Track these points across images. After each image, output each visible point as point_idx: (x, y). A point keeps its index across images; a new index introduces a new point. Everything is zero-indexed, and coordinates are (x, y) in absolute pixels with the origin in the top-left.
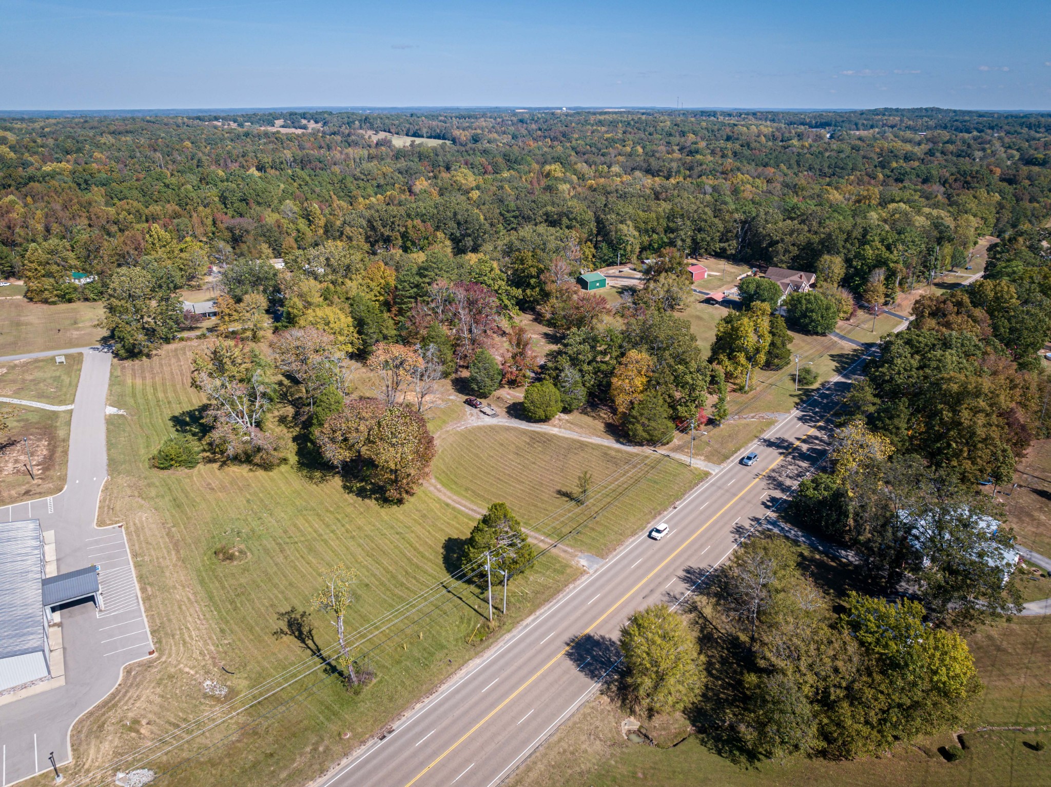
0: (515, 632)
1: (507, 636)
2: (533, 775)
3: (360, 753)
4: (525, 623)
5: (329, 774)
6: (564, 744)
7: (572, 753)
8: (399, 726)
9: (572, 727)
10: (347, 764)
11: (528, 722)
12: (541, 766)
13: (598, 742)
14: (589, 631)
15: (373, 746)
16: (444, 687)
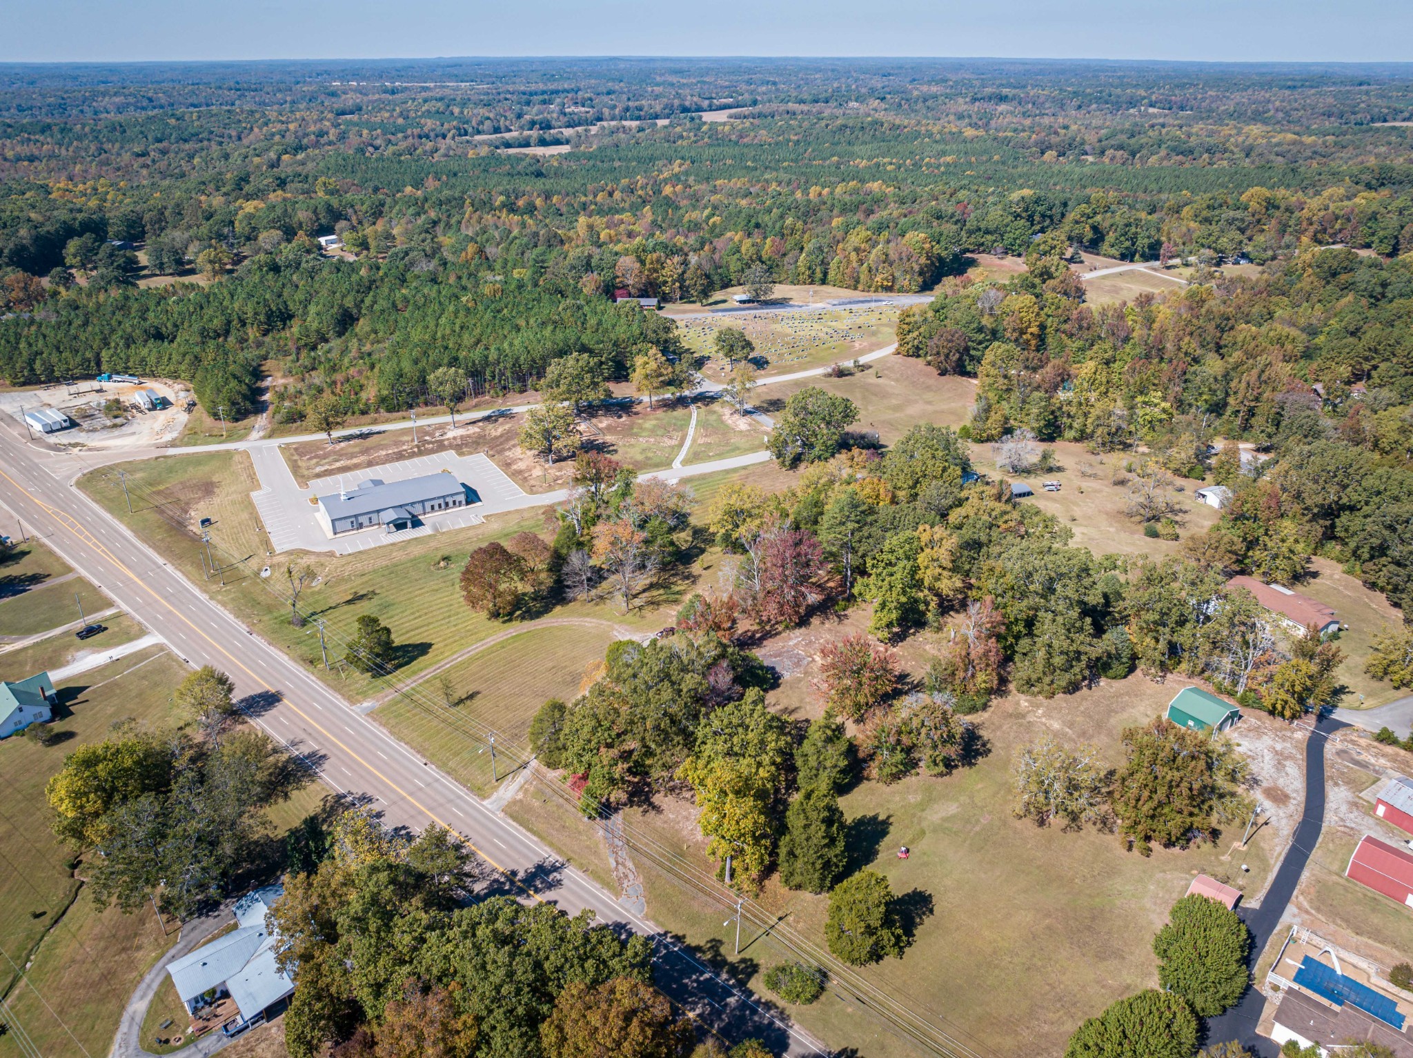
3: (243, 627)
8: (253, 637)
14: (285, 700)
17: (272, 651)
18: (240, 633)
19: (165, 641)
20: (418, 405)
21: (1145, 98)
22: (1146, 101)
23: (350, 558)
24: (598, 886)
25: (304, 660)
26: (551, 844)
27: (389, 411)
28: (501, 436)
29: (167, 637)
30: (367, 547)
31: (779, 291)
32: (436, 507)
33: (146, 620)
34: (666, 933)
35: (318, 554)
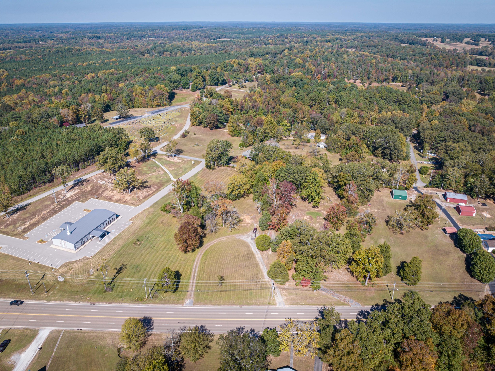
0: (144, 305)
1: (141, 305)
2: (92, 334)
3: (85, 304)
4: (149, 305)
5: (77, 303)
6: (105, 335)
7: (104, 338)
8: (97, 304)
9: (111, 333)
10: (81, 303)
11: (110, 324)
12: (95, 334)
13: (111, 341)
14: (154, 318)
15: (89, 304)
16: (114, 304)
17: (114, 305)
18: (88, 306)
19: (53, 328)
20: (32, 189)
21: (146, 35)
22: (147, 36)
23: (97, 256)
24: (342, 306)
25: (135, 301)
26: (314, 305)
27: (19, 195)
28: (92, 189)
29: (52, 326)
30: (100, 250)
31: (132, 112)
32: (108, 224)
33: (27, 325)
34: (373, 306)
35: (80, 261)
